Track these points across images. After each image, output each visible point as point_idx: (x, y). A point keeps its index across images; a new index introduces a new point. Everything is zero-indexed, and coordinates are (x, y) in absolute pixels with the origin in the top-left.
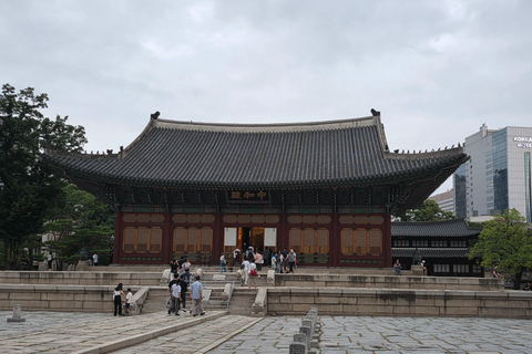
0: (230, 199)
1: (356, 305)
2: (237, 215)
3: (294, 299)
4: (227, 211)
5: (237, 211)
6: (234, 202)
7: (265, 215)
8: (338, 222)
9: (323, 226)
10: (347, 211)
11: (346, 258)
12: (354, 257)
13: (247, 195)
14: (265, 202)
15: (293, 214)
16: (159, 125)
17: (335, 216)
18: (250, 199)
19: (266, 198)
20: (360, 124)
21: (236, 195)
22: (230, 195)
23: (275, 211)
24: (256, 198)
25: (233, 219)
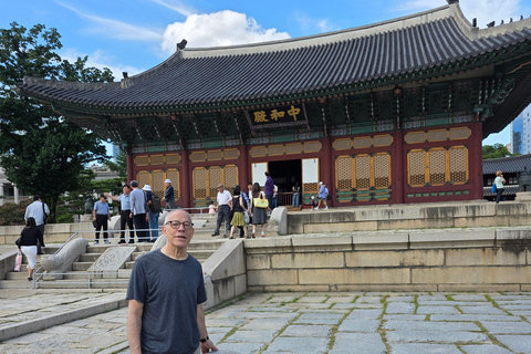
0: (255, 123)
1: (444, 266)
2: (267, 145)
3: (301, 261)
4: (253, 141)
5: (266, 141)
6: (260, 127)
7: (303, 142)
8: (403, 142)
9: (382, 149)
10: (416, 124)
11: (416, 191)
12: (428, 188)
13: (275, 114)
14: (301, 123)
15: (340, 137)
16: (186, 55)
17: (400, 134)
18: (280, 120)
19: (300, 117)
20: (432, 18)
21: (260, 116)
22: (253, 117)
23: (316, 135)
24: (288, 118)
25: (262, 152)
